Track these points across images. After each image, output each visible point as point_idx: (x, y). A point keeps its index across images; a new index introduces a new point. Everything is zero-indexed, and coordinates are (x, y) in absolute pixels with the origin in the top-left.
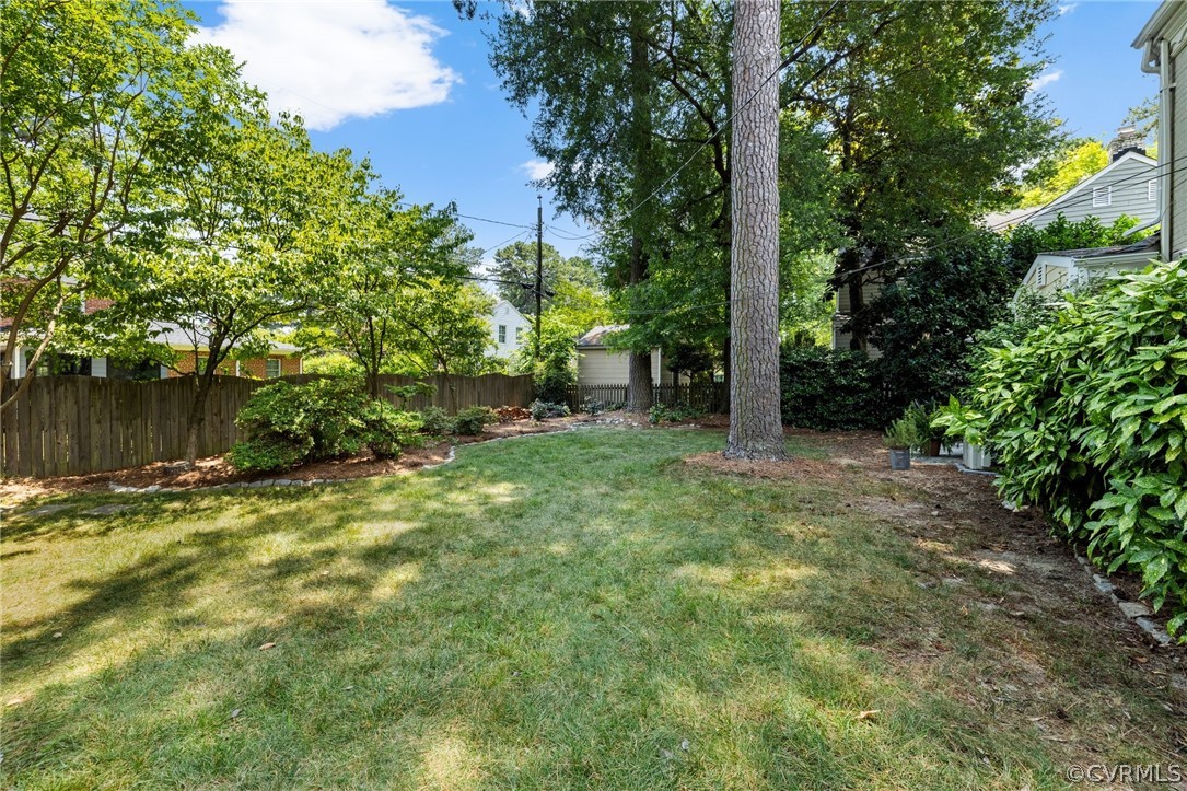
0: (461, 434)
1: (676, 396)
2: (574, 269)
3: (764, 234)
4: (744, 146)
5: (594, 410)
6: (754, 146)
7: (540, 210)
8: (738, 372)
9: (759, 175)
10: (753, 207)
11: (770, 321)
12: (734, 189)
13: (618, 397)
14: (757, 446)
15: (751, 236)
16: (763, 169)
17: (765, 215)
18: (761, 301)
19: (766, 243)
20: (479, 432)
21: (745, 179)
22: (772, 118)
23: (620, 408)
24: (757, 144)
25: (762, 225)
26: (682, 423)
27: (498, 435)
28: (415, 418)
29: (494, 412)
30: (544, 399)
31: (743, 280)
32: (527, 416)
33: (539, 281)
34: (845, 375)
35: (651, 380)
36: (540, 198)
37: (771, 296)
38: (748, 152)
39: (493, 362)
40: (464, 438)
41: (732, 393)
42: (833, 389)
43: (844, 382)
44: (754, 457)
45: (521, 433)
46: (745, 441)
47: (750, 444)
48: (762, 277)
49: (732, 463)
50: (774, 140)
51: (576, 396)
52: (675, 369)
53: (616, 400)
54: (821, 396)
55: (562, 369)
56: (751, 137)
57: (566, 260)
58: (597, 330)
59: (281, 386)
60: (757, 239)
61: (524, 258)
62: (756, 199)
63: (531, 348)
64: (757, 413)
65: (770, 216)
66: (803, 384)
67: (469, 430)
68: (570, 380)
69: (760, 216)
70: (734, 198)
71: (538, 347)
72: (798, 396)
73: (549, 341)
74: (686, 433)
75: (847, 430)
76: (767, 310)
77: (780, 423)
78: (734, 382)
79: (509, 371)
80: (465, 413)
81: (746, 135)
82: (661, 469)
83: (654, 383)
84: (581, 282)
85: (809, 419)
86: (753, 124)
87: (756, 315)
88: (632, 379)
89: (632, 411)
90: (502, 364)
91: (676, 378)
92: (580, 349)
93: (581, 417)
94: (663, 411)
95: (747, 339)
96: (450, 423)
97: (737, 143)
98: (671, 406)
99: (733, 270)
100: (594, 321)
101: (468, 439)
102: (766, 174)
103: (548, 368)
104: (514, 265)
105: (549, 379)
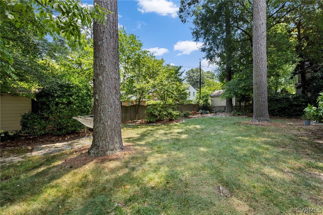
0: (184, 117)
1: (240, 108)
2: (208, 74)
3: (262, 67)
4: (256, 46)
5: (216, 112)
6: (259, 46)
7: (200, 62)
8: (255, 101)
9: (260, 52)
10: (259, 60)
11: (264, 88)
12: (253, 56)
13: (223, 109)
14: (261, 119)
15: (258, 68)
16: (262, 51)
17: (262, 62)
18: (261, 83)
19: (263, 69)
20: (188, 117)
21: (256, 54)
22: (264, 38)
23: (223, 112)
24: (260, 45)
25: (261, 65)
26: (242, 115)
27: (192, 117)
28: (177, 112)
29: (190, 113)
30: (202, 110)
31: (256, 79)
32: (198, 114)
33: (200, 80)
34: (296, 101)
35: (232, 104)
36: (200, 59)
37: (265, 82)
38: (257, 47)
39: (190, 101)
40: (185, 118)
41: (254, 106)
42: (291, 105)
43: (296, 103)
44: (260, 121)
45: (198, 117)
46: (257, 118)
47: (259, 118)
48: (262, 77)
49: (254, 122)
50: (265, 43)
51: (211, 109)
52: (240, 101)
53: (222, 110)
54: (288, 107)
55: (206, 102)
56: (258, 44)
57: (206, 72)
58: (216, 92)
59: (152, 106)
60: (260, 68)
61: (194, 73)
62: (260, 58)
63: (199, 97)
64: (260, 110)
65: (264, 62)
66: (281, 104)
67: (186, 116)
68: (209, 105)
69: (261, 63)
70: (254, 59)
71: (200, 97)
72: (279, 108)
73: (203, 95)
74: (242, 118)
75: (297, 117)
76: (263, 85)
77: (268, 113)
78: (254, 103)
79: (193, 103)
80: (185, 112)
81: (257, 43)
82: (235, 124)
83: (233, 105)
84: (210, 78)
85: (284, 114)
86: (258, 40)
87: (260, 87)
88: (227, 104)
89: (227, 113)
90: (191, 101)
91: (240, 104)
92: (212, 97)
93: (212, 114)
94: (236, 112)
95: (258, 93)
96: (182, 114)
97: (254, 45)
98: (239, 111)
99: (253, 76)
100: (215, 89)
101: (186, 118)
102: (262, 52)
103: (204, 102)
104: (191, 75)
105: (203, 105)
